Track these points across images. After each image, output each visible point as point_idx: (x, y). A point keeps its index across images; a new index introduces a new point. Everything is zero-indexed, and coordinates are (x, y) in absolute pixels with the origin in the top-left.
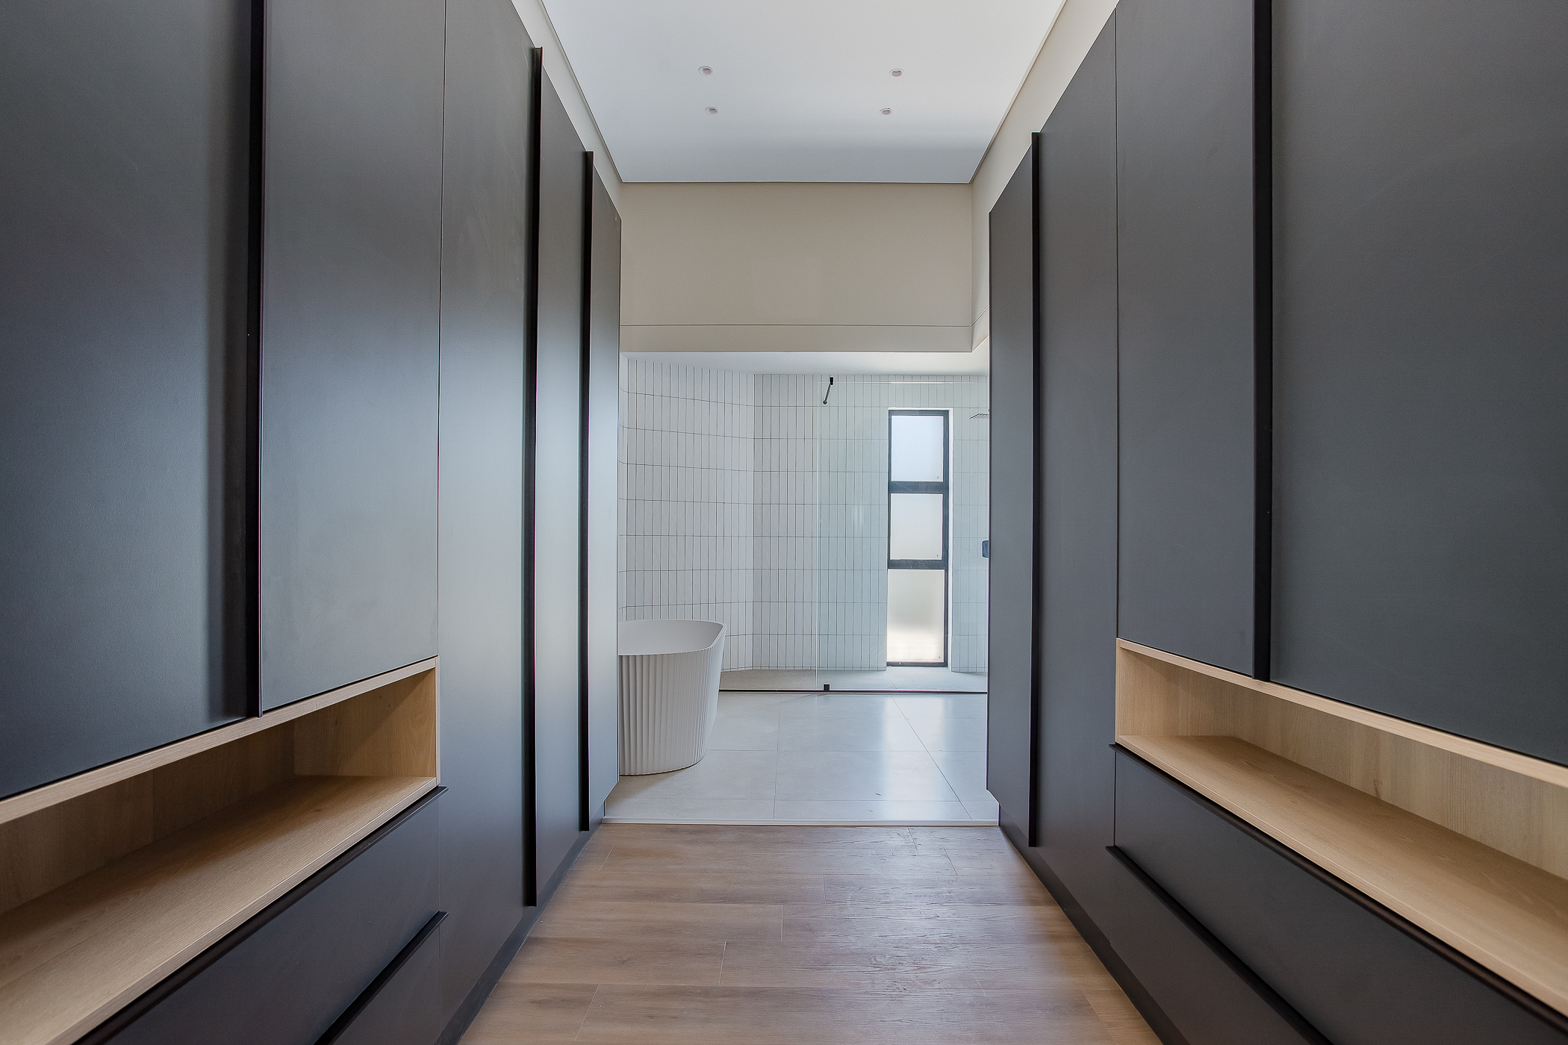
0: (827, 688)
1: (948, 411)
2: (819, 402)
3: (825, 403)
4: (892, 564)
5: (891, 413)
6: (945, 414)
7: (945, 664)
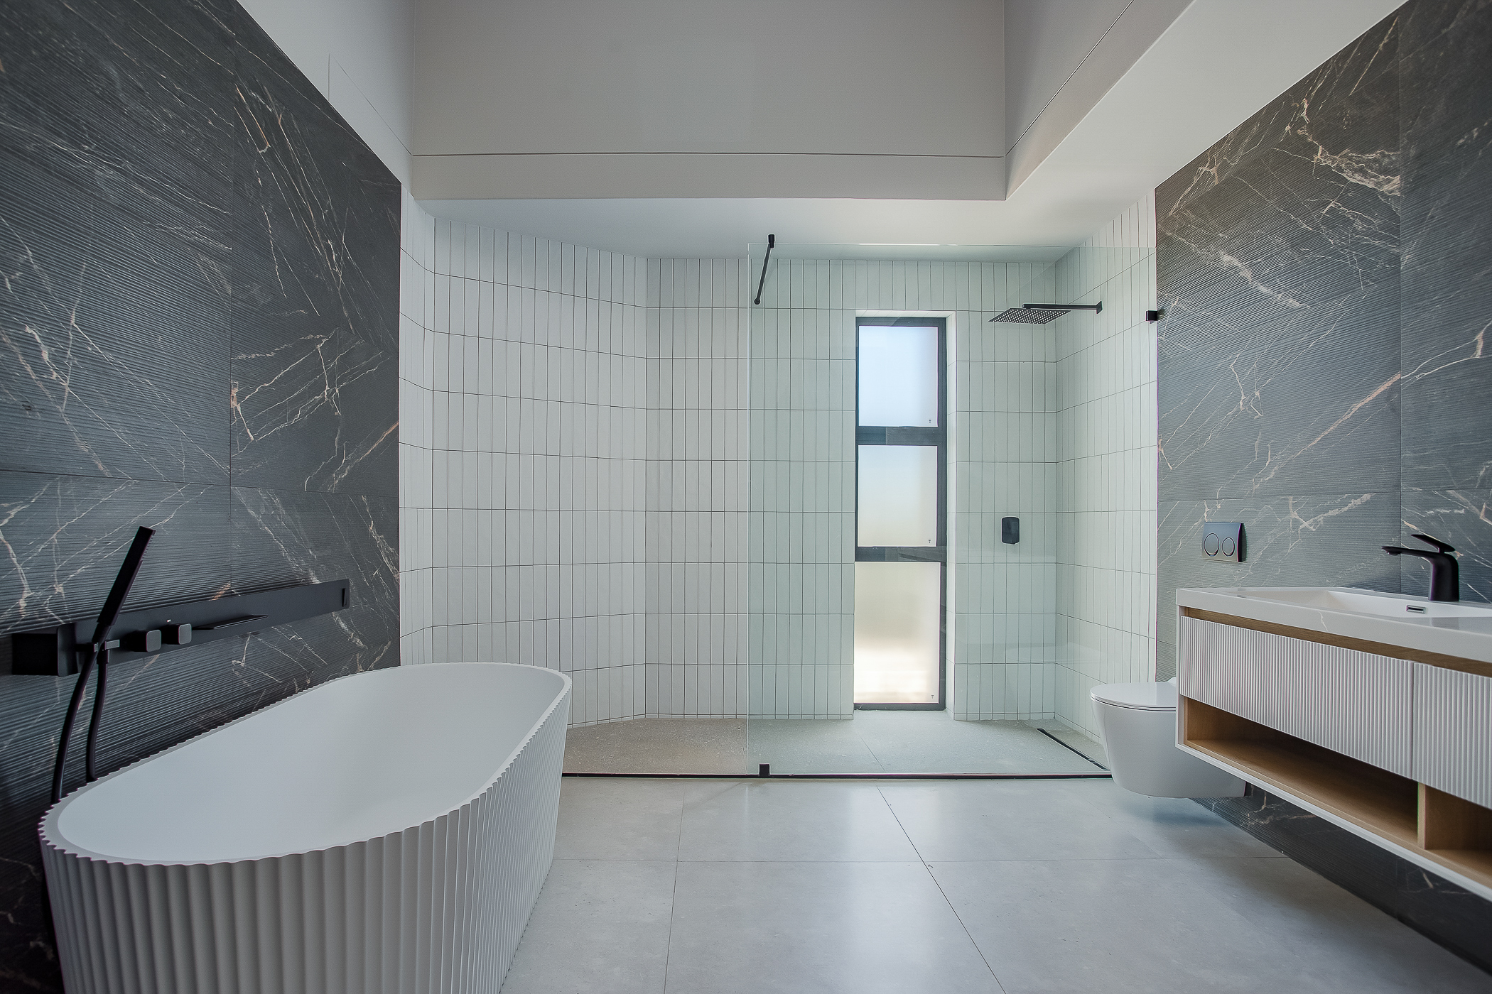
0: (764, 771)
1: (945, 319)
2: (748, 301)
3: (757, 302)
4: (863, 554)
5: (860, 321)
6: (940, 323)
7: (941, 706)
